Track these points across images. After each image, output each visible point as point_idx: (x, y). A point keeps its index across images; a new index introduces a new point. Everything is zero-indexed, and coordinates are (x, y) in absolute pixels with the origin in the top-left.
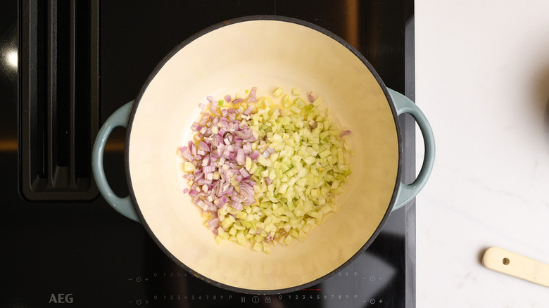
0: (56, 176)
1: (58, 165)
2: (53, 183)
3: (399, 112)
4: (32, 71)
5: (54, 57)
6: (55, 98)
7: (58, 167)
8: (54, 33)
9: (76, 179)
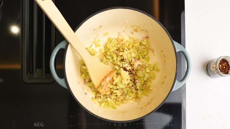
0: (37, 73)
1: (38, 68)
2: (35, 75)
3: (177, 51)
4: (27, 28)
5: (36, 23)
6: (37, 40)
7: (38, 69)
8: (36, 12)
9: (45, 74)
